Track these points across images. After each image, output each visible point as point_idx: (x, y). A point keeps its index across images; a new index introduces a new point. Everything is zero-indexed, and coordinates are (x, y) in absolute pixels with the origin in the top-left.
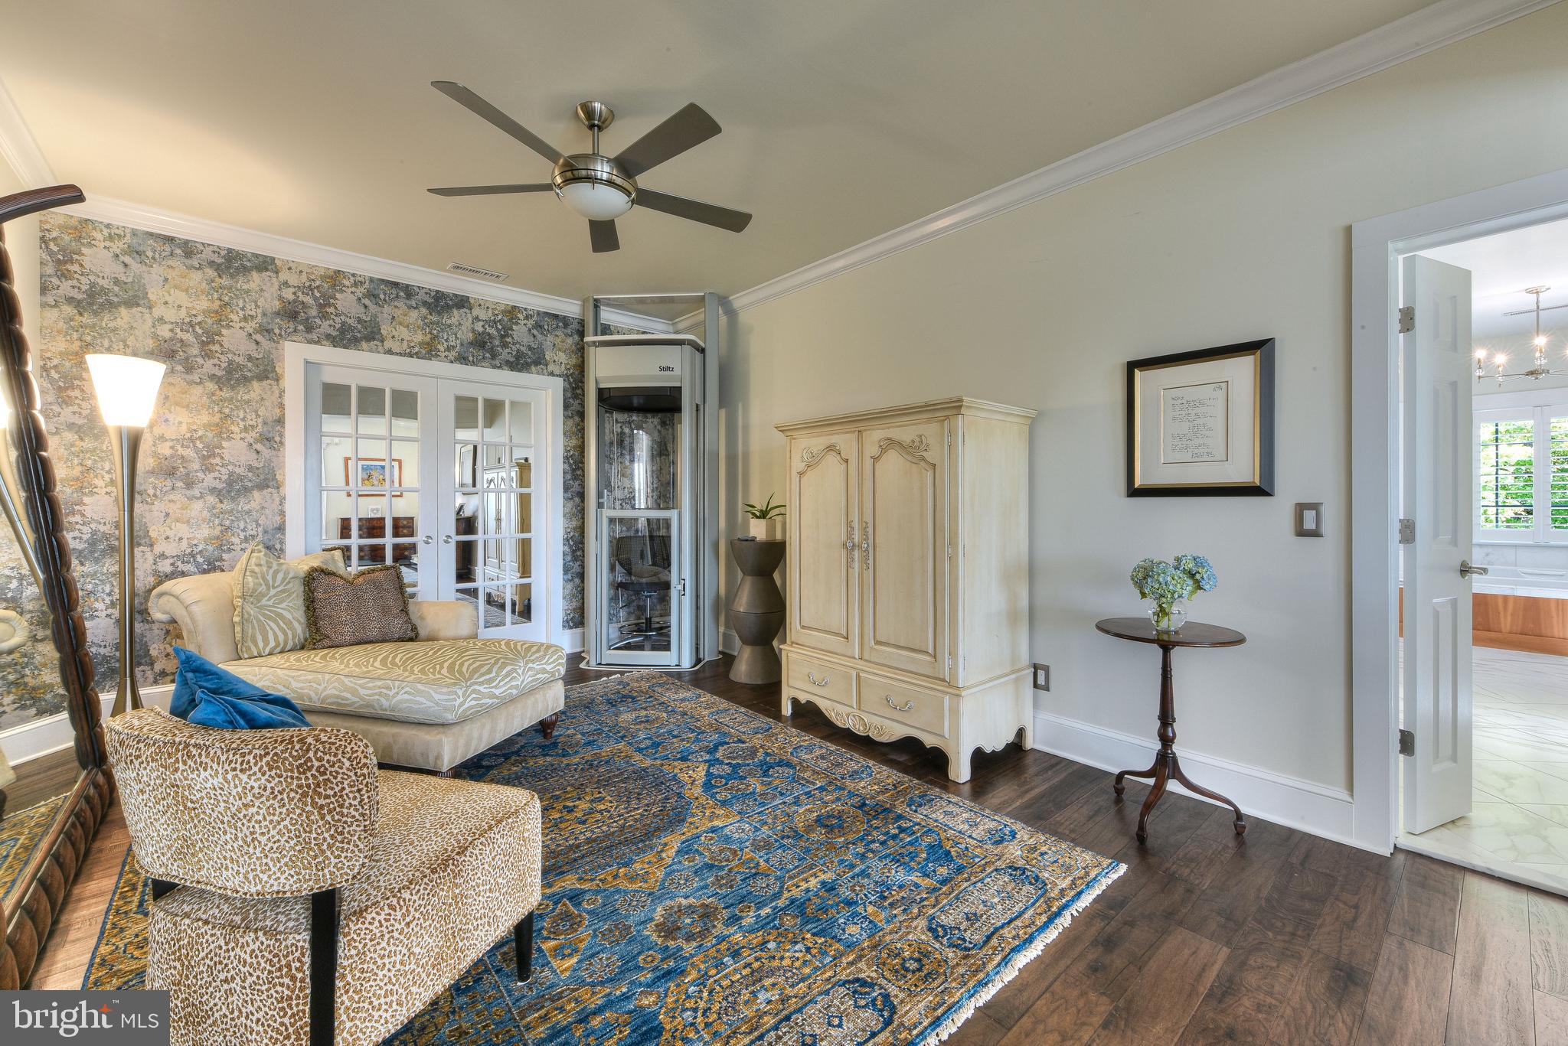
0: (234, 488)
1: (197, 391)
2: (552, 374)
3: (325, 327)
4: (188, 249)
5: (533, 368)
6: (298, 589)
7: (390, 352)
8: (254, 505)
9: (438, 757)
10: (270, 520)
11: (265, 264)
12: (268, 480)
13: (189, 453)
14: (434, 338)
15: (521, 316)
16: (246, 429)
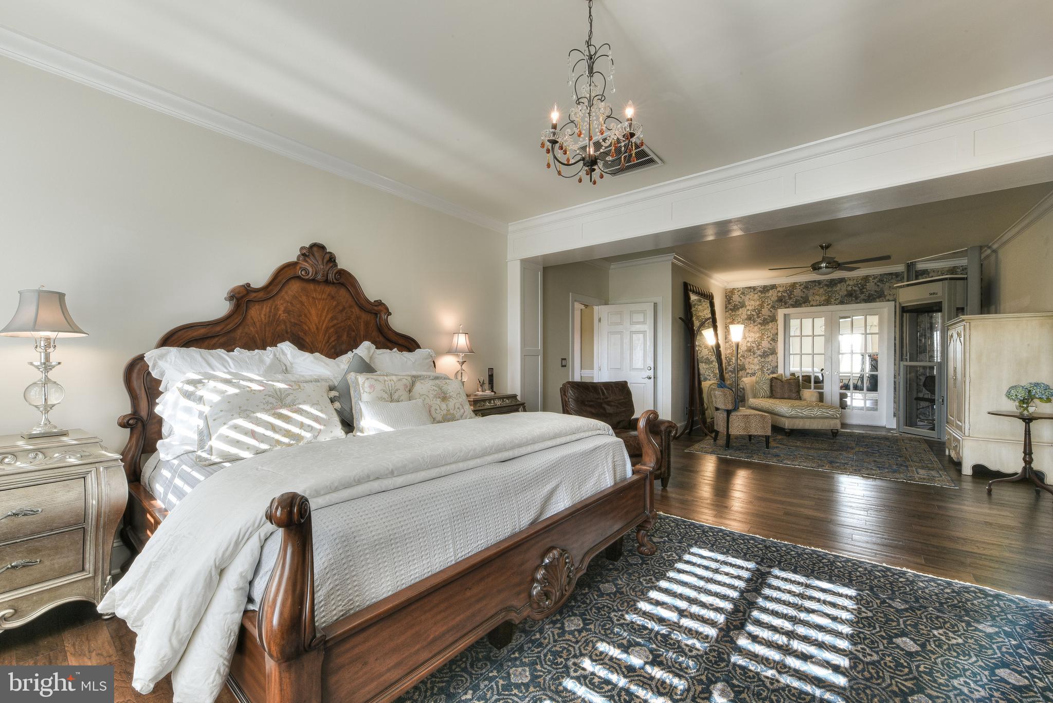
0: (765, 355)
1: (756, 328)
2: (889, 300)
3: (790, 302)
4: (754, 288)
5: (877, 300)
6: (768, 382)
7: (812, 306)
8: (770, 360)
9: (785, 425)
10: (774, 364)
11: (773, 287)
12: (773, 352)
13: (754, 345)
14: (829, 297)
15: (871, 279)
16: (768, 337)
